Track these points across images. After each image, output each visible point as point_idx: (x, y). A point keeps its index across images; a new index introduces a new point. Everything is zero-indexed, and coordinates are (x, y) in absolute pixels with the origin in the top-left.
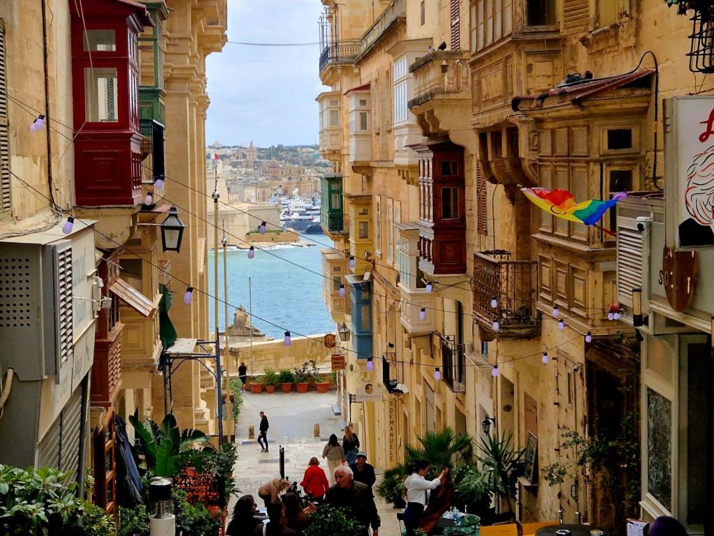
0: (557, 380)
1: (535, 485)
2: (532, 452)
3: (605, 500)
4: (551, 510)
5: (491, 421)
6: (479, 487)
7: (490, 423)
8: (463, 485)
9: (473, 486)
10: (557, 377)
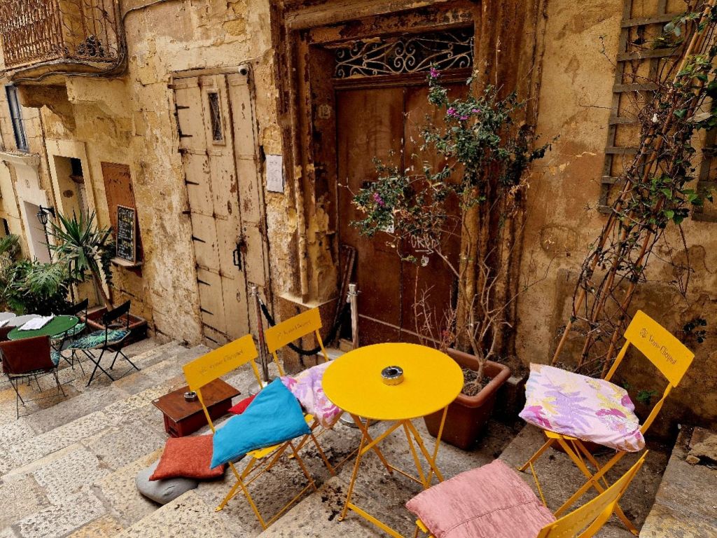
0: (177, 119)
1: (140, 263)
2: (129, 227)
3: (321, 258)
4: (175, 288)
5: (47, 211)
6: (51, 280)
7: (46, 214)
8: (29, 282)
9: (43, 281)
10: (176, 115)
